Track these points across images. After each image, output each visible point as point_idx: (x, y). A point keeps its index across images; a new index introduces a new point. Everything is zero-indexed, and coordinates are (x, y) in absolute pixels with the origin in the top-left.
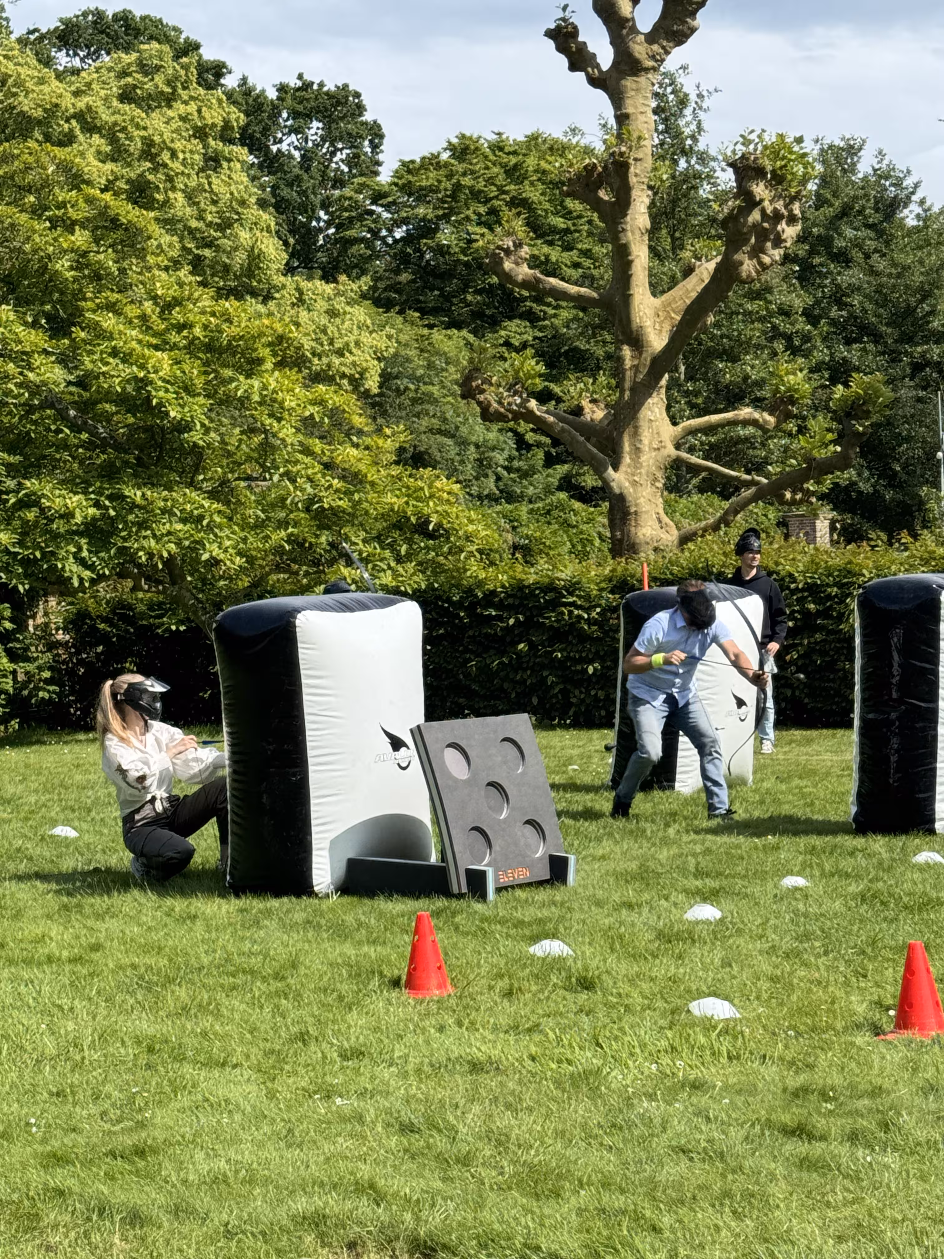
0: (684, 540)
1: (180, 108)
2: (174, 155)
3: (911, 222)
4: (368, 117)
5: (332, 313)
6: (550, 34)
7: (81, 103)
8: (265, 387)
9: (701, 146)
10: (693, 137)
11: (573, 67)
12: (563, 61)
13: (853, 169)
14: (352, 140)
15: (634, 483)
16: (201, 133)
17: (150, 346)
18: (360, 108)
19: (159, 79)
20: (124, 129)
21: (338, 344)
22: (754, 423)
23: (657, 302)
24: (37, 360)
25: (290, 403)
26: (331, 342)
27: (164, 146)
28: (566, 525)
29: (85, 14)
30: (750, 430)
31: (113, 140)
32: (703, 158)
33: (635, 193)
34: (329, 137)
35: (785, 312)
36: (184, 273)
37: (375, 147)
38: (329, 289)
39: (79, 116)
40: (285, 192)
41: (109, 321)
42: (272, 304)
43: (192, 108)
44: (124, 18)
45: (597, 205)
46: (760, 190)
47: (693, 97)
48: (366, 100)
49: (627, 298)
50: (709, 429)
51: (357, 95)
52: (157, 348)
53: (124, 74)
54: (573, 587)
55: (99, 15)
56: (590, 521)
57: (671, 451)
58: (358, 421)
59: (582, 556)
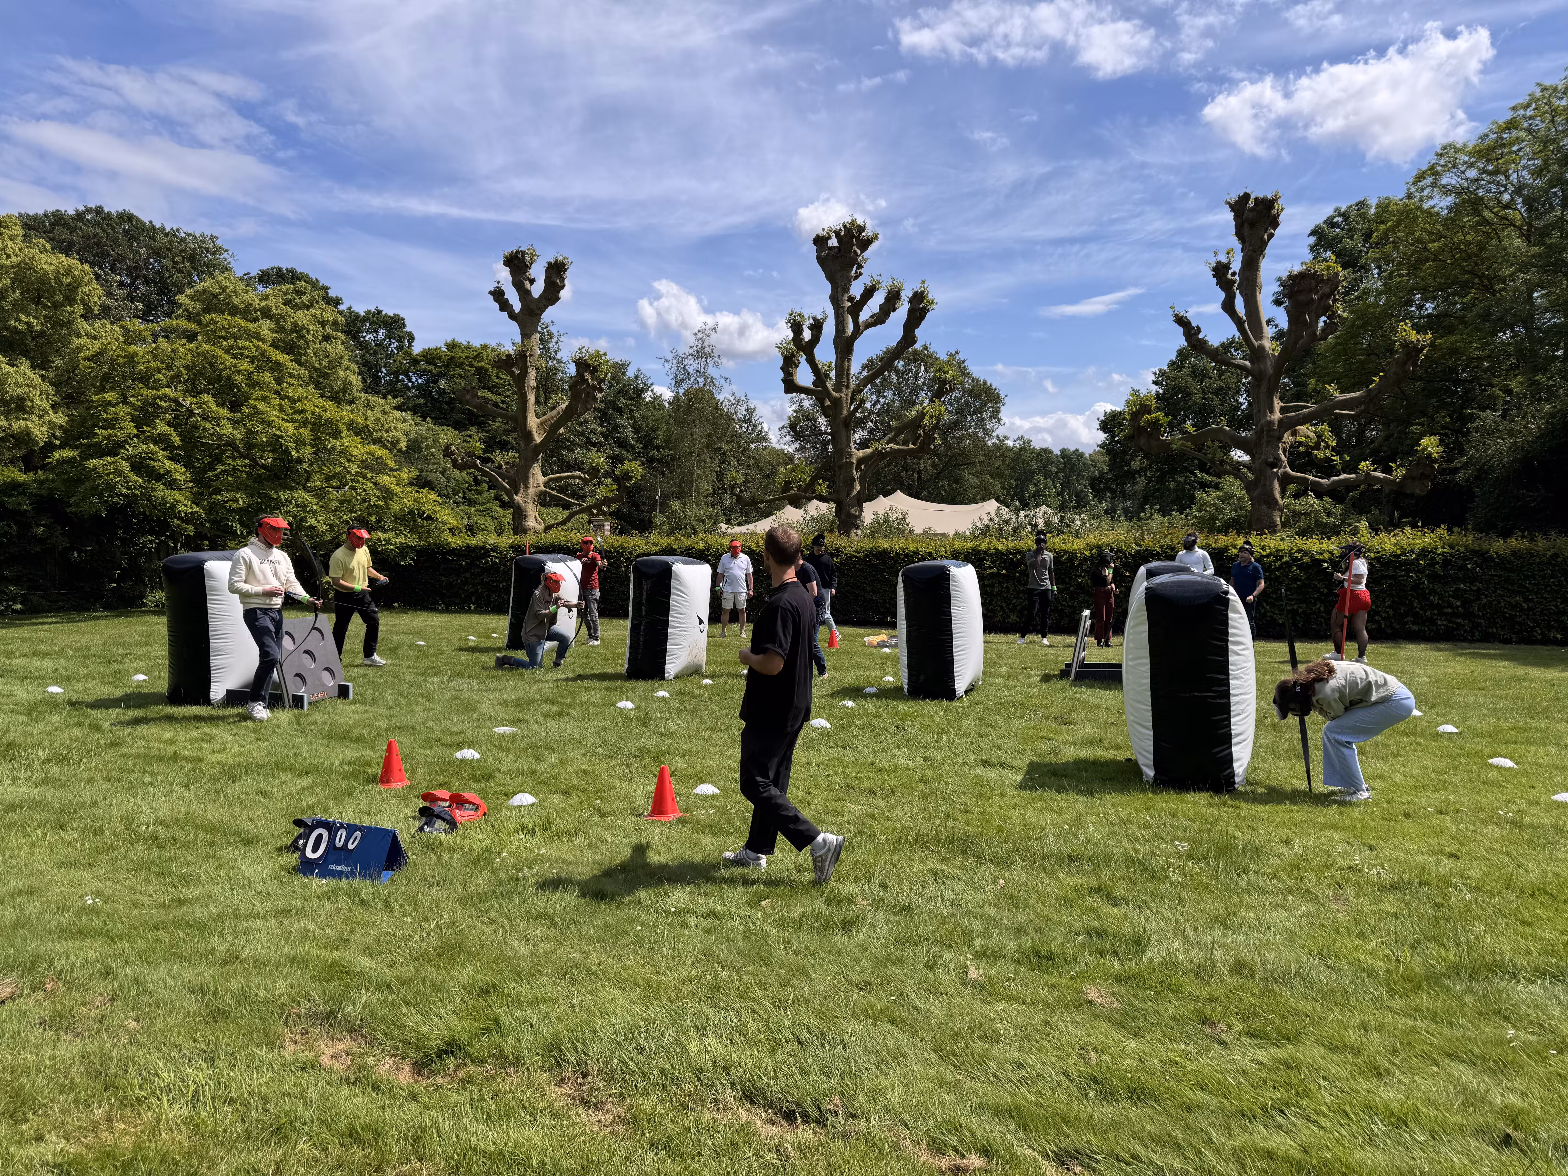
0: (547, 528)
1: (312, 311)
2: (308, 332)
3: (648, 399)
4: (408, 329)
5: (384, 412)
6: (491, 293)
7: (264, 304)
8: (343, 445)
9: (559, 356)
10: (555, 352)
11: (502, 309)
12: (497, 306)
13: (624, 374)
14: (400, 340)
15: (525, 502)
16: (323, 324)
17: (283, 419)
18: (404, 325)
19: (304, 298)
20: (282, 317)
21: (386, 427)
22: (579, 477)
23: (538, 421)
24: (223, 422)
25: (355, 452)
26: (383, 426)
27: (303, 327)
28: (494, 518)
29: (272, 269)
30: (577, 481)
31: (277, 322)
32: (559, 362)
33: (530, 370)
34: (389, 337)
35: (592, 431)
36: (311, 388)
37: (410, 343)
38: (382, 401)
39: (260, 310)
40: (368, 357)
41: (262, 406)
42: (354, 406)
43: (318, 312)
44: (292, 271)
45: (512, 374)
46: (587, 375)
47: (556, 334)
48: (407, 322)
49: (525, 418)
50: (559, 479)
51: (403, 319)
52: (287, 421)
53: (285, 294)
54: (495, 548)
55: (280, 269)
56: (504, 516)
57: (542, 488)
58: (391, 463)
59: (499, 532)
